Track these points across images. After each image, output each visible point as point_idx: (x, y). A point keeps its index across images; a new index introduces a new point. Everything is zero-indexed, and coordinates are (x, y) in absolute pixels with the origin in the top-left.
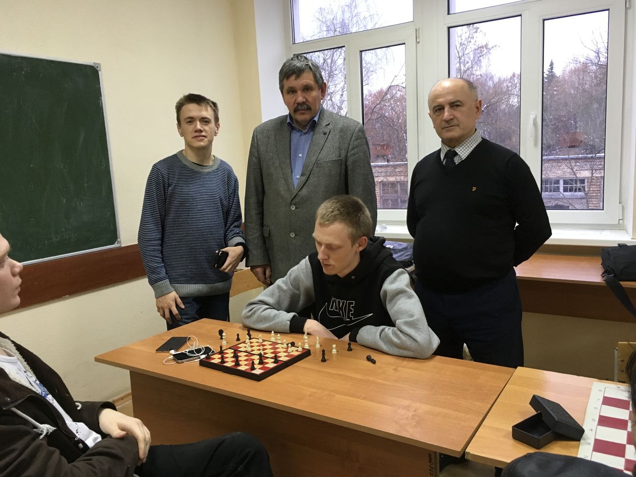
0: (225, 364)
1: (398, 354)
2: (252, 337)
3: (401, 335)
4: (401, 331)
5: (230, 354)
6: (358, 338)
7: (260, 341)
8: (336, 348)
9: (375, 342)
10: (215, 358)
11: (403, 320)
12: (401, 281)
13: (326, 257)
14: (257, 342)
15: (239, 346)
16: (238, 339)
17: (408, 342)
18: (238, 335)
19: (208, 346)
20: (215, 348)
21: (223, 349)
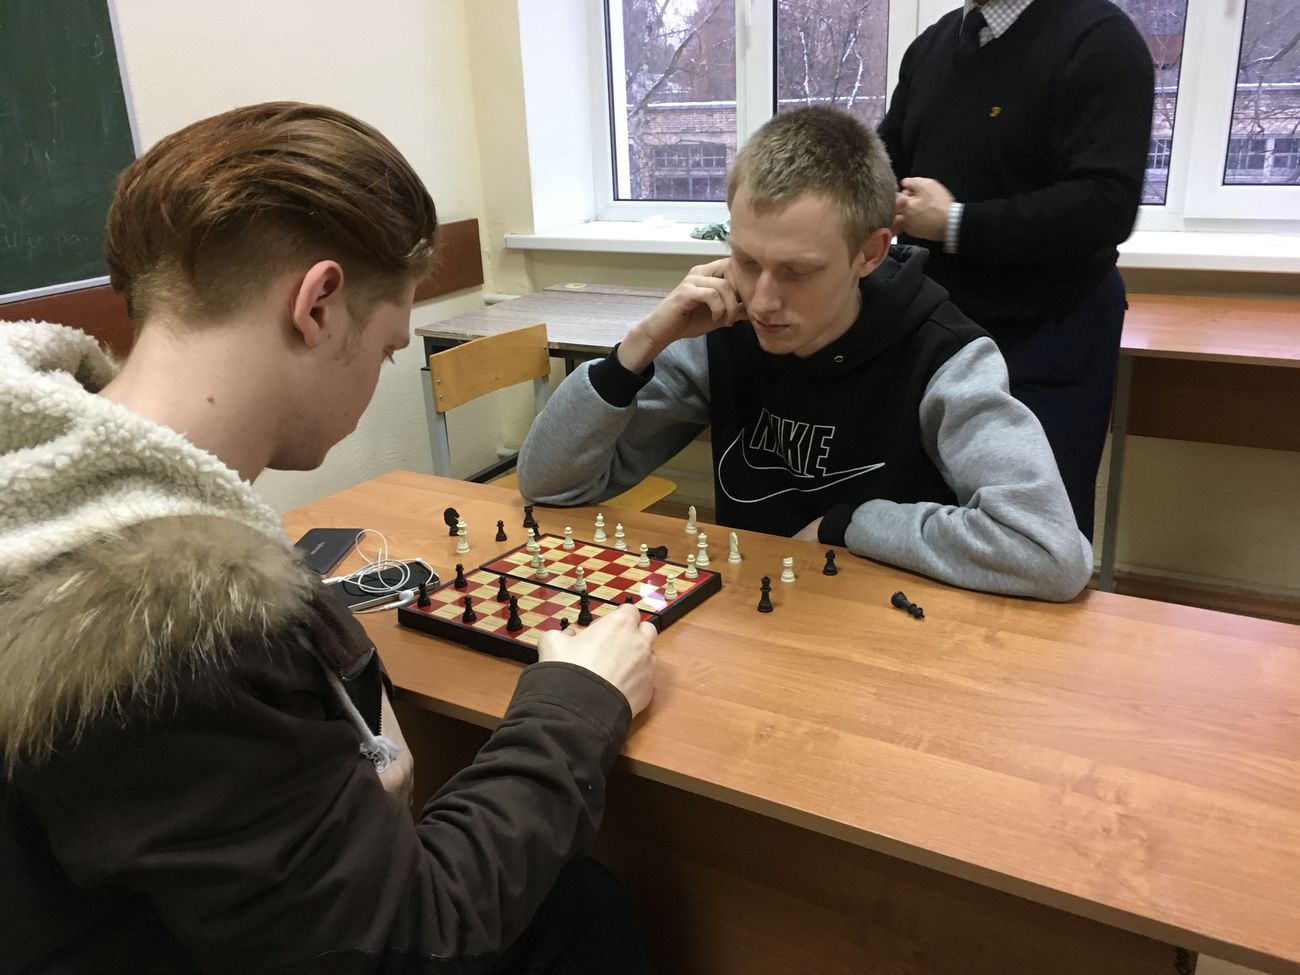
0: (478, 625)
1: (984, 586)
2: (541, 532)
3: (996, 530)
4: (994, 519)
5: (485, 587)
6: (851, 534)
7: (569, 544)
8: (794, 568)
9: (909, 550)
10: (445, 604)
11: (1006, 487)
12: (985, 372)
13: (777, 304)
14: (560, 548)
15: (510, 559)
16: (501, 537)
17: (1021, 552)
18: (500, 525)
19: (418, 559)
20: (441, 566)
21: (464, 572)
